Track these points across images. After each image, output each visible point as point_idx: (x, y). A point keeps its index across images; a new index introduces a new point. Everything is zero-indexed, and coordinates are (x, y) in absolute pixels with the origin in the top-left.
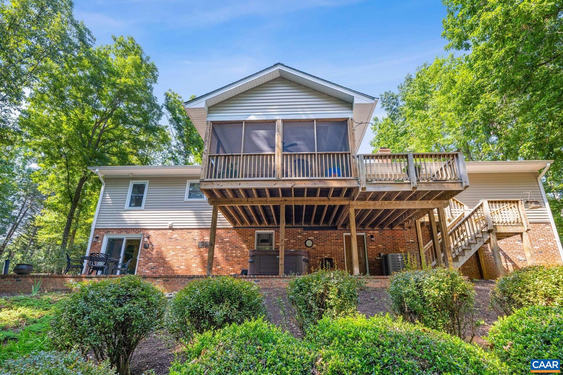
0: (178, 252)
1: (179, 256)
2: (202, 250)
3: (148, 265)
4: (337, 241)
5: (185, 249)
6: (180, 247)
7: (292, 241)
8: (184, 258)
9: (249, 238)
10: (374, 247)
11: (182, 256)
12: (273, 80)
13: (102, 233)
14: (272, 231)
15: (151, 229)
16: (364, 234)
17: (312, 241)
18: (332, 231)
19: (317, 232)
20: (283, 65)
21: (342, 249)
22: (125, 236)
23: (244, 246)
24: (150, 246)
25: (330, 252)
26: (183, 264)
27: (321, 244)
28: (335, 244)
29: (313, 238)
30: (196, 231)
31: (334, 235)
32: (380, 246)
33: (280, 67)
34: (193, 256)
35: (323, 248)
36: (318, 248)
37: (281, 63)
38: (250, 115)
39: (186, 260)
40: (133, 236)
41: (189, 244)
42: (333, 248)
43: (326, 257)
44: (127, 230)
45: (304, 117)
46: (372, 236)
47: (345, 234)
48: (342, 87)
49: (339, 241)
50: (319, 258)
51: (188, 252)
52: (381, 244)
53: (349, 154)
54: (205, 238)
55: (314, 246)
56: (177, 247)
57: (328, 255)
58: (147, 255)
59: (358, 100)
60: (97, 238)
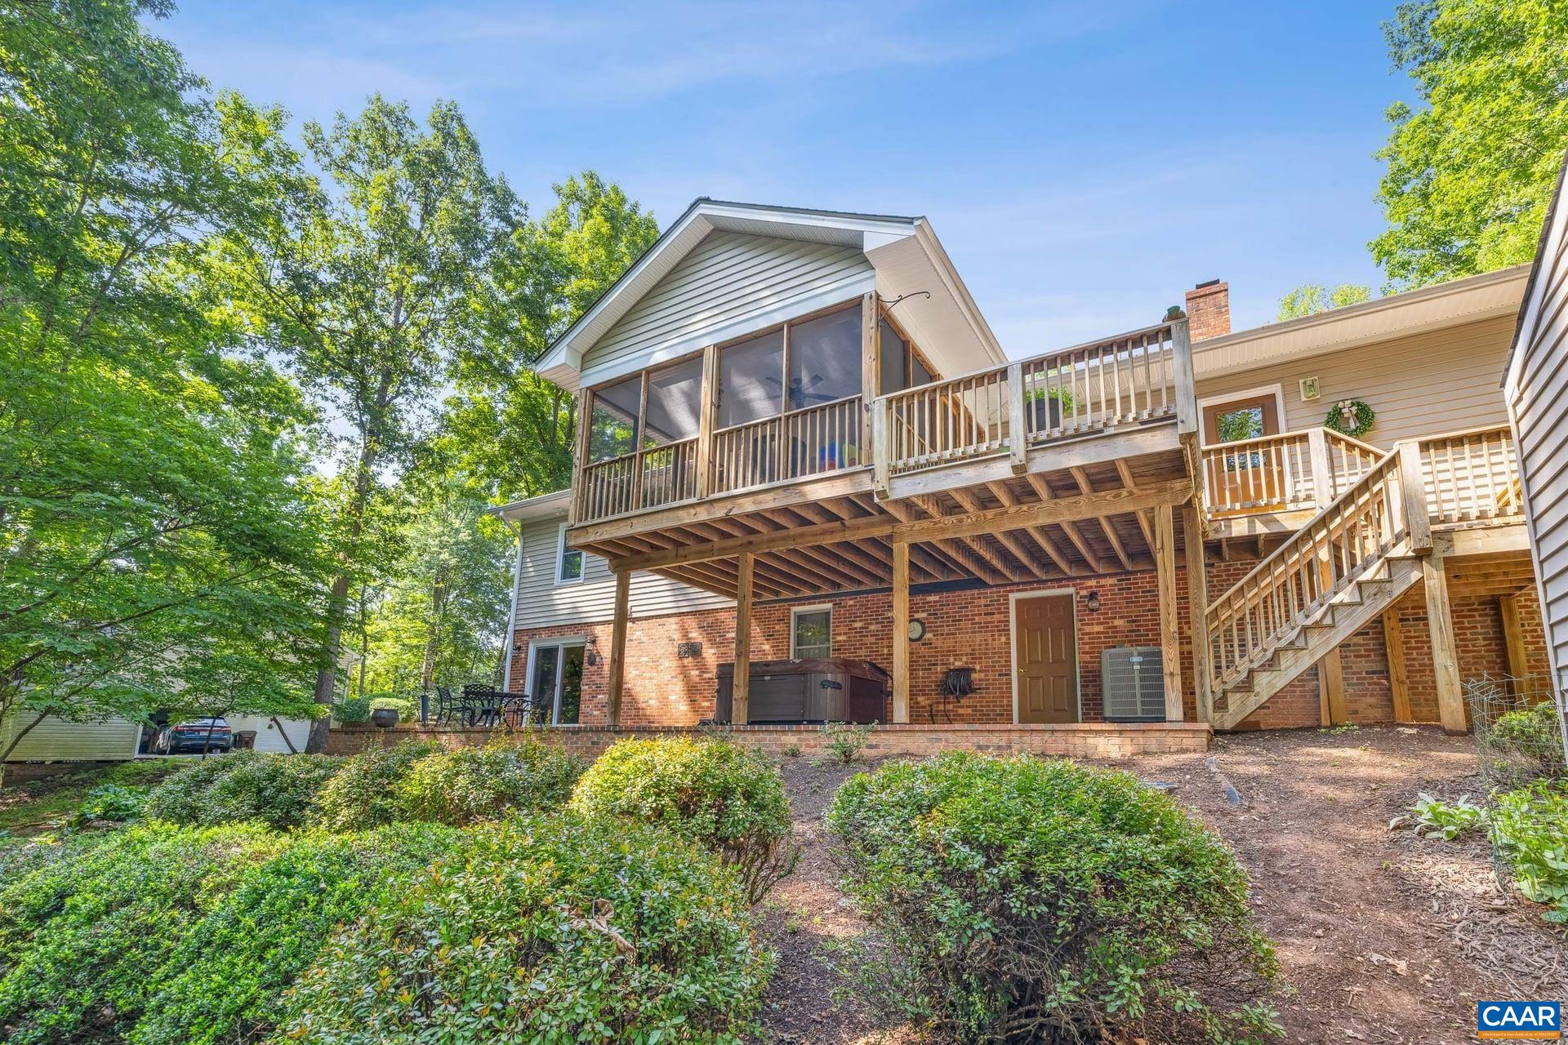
0: (643, 669)
1: (645, 678)
2: (686, 661)
3: (596, 700)
4: (989, 618)
5: (656, 662)
6: (646, 659)
7: (872, 627)
8: (655, 681)
9: (777, 628)
10: (1100, 628)
11: (651, 678)
12: (701, 243)
13: (525, 638)
14: (829, 606)
15: (599, 623)
16: (1071, 590)
17: (922, 624)
18: (976, 591)
19: (937, 598)
20: (707, 200)
21: (1003, 639)
22: (561, 642)
23: (766, 647)
24: (598, 659)
25: (969, 650)
26: (653, 695)
27: (946, 629)
28: (985, 627)
29: (924, 615)
30: (672, 620)
31: (983, 602)
32: (1118, 622)
33: (704, 209)
34: (669, 677)
35: (950, 642)
36: (939, 643)
37: (704, 195)
38: (653, 352)
39: (659, 686)
40: (572, 640)
41: (662, 651)
42: (978, 638)
43: (958, 664)
44: (560, 629)
45: (762, 324)
46: (1092, 596)
47: (1013, 597)
48: (835, 214)
49: (996, 617)
50: (939, 668)
51: (661, 667)
52: (1121, 618)
53: (860, 399)
54: (690, 635)
55: (929, 635)
56: (642, 659)
57: (964, 659)
58: (594, 678)
59: (875, 239)
60: (519, 648)
